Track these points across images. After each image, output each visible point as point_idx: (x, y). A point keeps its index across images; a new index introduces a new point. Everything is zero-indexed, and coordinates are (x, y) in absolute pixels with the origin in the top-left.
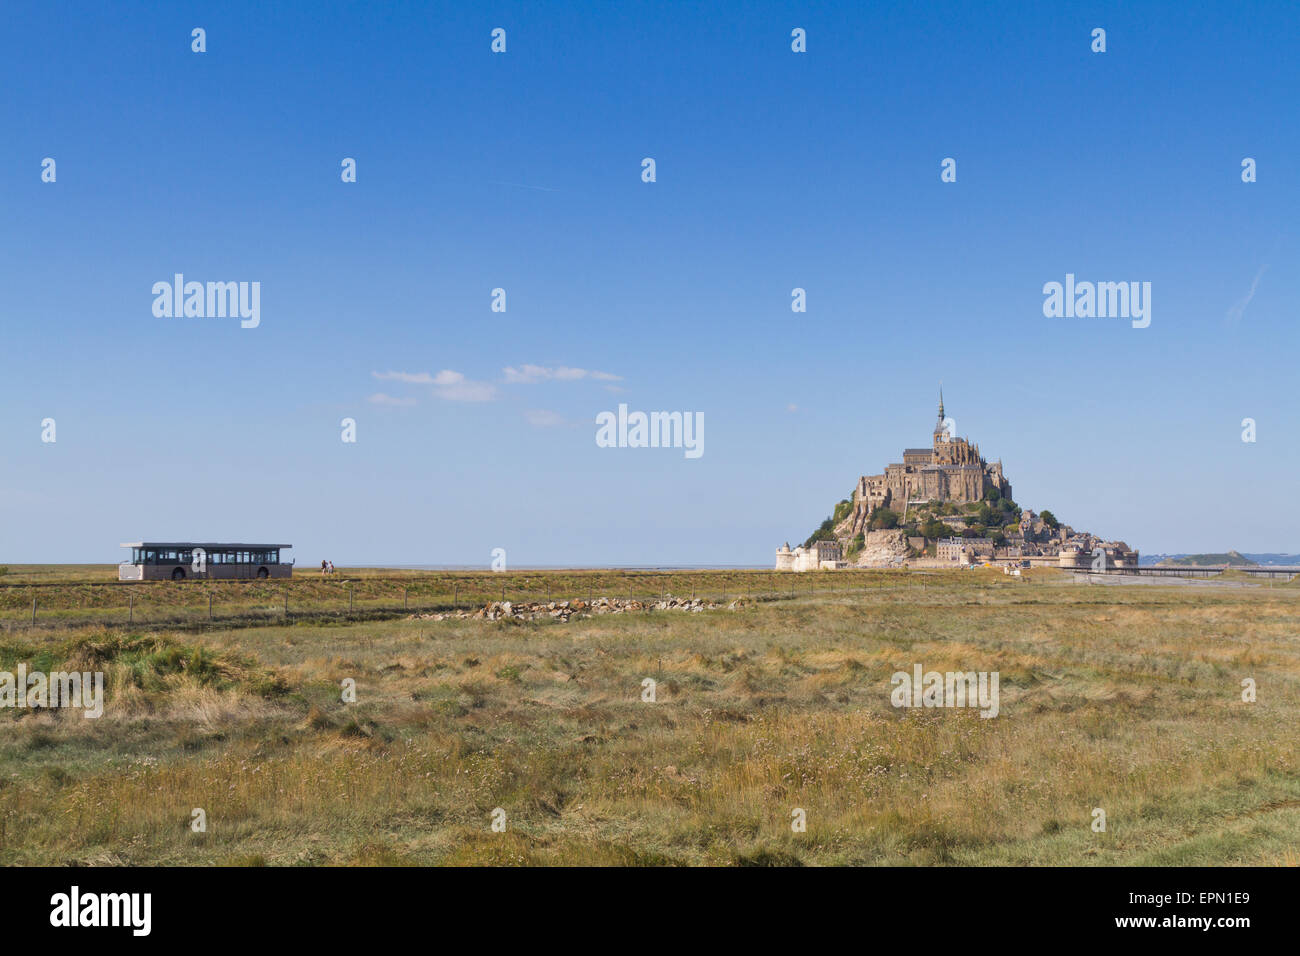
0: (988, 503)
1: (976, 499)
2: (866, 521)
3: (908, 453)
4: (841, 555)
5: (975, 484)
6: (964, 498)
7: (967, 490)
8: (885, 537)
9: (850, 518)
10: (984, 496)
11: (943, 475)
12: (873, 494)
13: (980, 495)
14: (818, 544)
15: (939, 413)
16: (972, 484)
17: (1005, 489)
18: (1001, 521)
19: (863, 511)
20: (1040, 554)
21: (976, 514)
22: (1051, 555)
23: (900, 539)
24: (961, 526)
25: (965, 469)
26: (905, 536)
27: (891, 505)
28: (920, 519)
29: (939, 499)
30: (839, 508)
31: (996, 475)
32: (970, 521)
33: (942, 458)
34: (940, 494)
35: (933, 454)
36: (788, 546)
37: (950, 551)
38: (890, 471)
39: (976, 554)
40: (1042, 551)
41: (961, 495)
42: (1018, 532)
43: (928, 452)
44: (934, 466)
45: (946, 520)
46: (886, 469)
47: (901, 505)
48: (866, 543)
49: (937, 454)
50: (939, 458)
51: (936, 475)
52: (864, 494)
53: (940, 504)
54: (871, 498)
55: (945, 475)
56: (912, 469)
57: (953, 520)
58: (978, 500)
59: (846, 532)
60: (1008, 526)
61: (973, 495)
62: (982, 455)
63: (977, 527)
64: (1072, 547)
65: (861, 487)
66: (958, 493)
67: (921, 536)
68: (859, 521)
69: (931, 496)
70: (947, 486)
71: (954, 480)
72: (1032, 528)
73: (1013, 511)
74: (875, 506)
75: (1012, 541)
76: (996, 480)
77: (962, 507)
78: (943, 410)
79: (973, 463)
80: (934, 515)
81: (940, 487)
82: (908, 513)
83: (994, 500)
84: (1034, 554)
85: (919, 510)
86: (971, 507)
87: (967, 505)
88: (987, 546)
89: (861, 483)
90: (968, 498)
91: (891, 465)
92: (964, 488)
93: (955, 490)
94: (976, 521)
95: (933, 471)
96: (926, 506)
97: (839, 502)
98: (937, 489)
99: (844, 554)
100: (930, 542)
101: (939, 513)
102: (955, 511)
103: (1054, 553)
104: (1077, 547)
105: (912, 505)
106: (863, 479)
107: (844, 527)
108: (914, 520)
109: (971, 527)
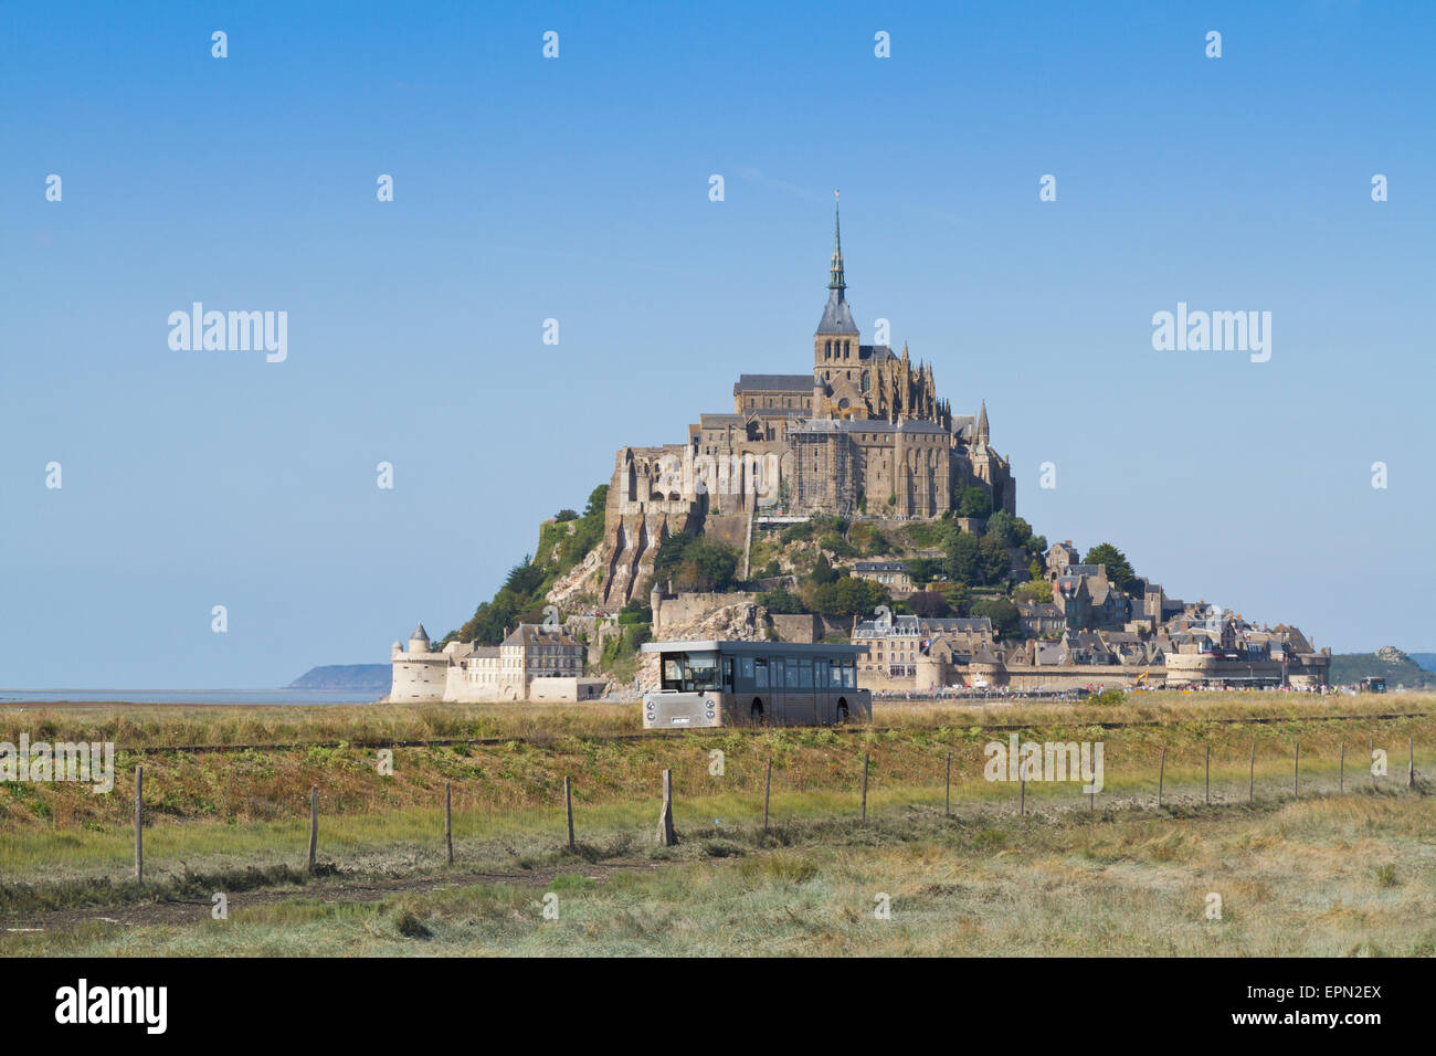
0: (964, 524)
1: (932, 514)
2: (641, 569)
3: (748, 385)
4: (585, 661)
5: (931, 473)
6: (901, 511)
7: (911, 487)
8: (707, 613)
9: (594, 560)
10: (954, 504)
11: (850, 449)
12: (656, 496)
13: (943, 502)
14: (526, 634)
15: (829, 280)
16: (923, 471)
17: (1002, 482)
18: (1004, 572)
19: (631, 543)
20: (1114, 661)
21: (936, 552)
22: (1144, 662)
23: (751, 620)
24: (900, 584)
25: (905, 433)
26: (762, 611)
27: (708, 526)
28: (788, 566)
29: (837, 515)
30: (551, 534)
31: (981, 449)
32: (923, 572)
33: (844, 403)
34: (839, 498)
35: (818, 392)
36: (425, 637)
37: (887, 654)
38: (705, 435)
39: (956, 660)
40: (1116, 649)
41: (893, 501)
42: (1049, 600)
43: (804, 383)
44: (820, 422)
45: (861, 568)
46: (693, 428)
47: (735, 526)
48: (654, 630)
49: (829, 392)
50: (835, 402)
51: (830, 445)
52: (633, 497)
53: (842, 527)
54: (653, 508)
55: (854, 448)
56: (761, 430)
57: (878, 569)
58: (938, 517)
59: (583, 599)
60: (1022, 586)
61: (925, 501)
62: (940, 395)
63: (944, 587)
64: (1194, 640)
65: (625, 478)
66: (886, 496)
67: (805, 611)
68: (623, 571)
69: (816, 504)
70: (859, 477)
71: (875, 461)
72: (1084, 588)
73: (1024, 547)
74: (664, 530)
75: (1038, 626)
76: (980, 463)
77: (897, 534)
78: (841, 272)
79: (921, 417)
80: (830, 555)
81: (839, 478)
82: (757, 550)
83: (980, 517)
84: (1100, 660)
85: (786, 541)
86: (921, 534)
87: (910, 528)
88: (976, 639)
89: (625, 466)
90: (911, 512)
91: (705, 418)
92: (904, 481)
93: (878, 489)
94: (938, 571)
95: (822, 438)
96: (804, 531)
97: (550, 515)
98: (832, 485)
99: (593, 658)
100: (827, 628)
101: (842, 551)
102: (882, 544)
103: (1151, 657)
104: (1207, 641)
105: (765, 526)
106: (630, 455)
107: (577, 585)
108: (775, 568)
109: (928, 588)
